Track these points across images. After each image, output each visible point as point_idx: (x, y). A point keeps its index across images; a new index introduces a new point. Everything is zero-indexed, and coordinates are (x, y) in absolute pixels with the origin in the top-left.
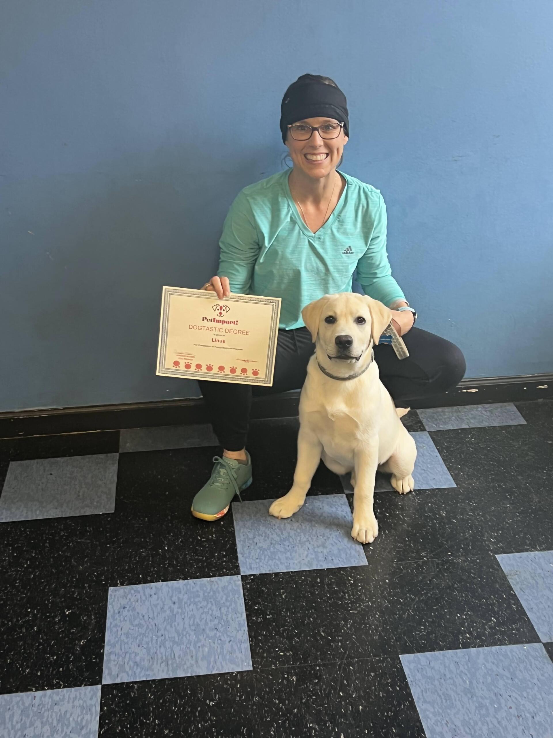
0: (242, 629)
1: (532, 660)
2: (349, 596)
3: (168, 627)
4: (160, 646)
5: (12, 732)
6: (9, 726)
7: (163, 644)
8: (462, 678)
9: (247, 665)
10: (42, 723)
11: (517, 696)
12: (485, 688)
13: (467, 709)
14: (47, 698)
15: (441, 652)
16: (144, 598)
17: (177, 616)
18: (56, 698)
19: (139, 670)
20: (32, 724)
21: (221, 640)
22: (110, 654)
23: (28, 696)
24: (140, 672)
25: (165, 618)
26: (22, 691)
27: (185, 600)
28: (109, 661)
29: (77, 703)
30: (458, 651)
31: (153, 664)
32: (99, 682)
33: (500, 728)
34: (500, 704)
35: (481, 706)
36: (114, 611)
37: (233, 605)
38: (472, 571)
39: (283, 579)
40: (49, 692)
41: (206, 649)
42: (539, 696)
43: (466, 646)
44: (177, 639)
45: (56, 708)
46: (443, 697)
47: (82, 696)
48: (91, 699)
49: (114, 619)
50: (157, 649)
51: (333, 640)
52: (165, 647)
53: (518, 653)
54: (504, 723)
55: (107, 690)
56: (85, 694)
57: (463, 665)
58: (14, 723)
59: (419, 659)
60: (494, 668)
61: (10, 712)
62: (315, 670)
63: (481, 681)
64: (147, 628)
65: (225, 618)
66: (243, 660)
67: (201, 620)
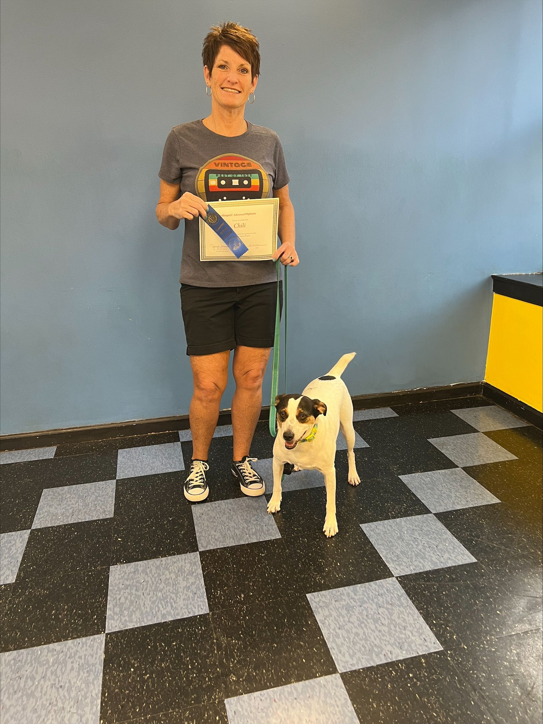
1: (429, 522)
3: (230, 521)
5: (153, 579)
6: (151, 576)
7: (229, 529)
8: (395, 532)
9: (279, 536)
10: (169, 572)
11: (426, 538)
12: (408, 536)
13: (402, 545)
14: (169, 561)
15: (381, 522)
16: (212, 509)
17: (233, 516)
18: (175, 560)
20: (163, 574)
21: (260, 526)
22: (200, 536)
23: (158, 561)
24: (219, 544)
25: (226, 517)
26: (153, 558)
27: (236, 508)
28: (200, 540)
29: (187, 561)
30: (390, 520)
31: (225, 540)
32: (198, 550)
33: (422, 553)
34: (418, 542)
35: (408, 544)
36: (197, 516)
37: (263, 508)
38: (388, 484)
40: (170, 557)
42: (437, 537)
43: (393, 518)
44: (236, 527)
45: (176, 565)
46: (388, 542)
48: (194, 559)
49: (198, 520)
50: (226, 533)
52: (230, 531)
53: (421, 519)
54: (423, 551)
55: (202, 554)
56: (191, 557)
57: (394, 527)
58: (153, 574)
59: (370, 526)
61: (149, 569)
62: (316, 535)
64: (218, 522)
65: (260, 515)
66: (275, 534)
67: (247, 517)
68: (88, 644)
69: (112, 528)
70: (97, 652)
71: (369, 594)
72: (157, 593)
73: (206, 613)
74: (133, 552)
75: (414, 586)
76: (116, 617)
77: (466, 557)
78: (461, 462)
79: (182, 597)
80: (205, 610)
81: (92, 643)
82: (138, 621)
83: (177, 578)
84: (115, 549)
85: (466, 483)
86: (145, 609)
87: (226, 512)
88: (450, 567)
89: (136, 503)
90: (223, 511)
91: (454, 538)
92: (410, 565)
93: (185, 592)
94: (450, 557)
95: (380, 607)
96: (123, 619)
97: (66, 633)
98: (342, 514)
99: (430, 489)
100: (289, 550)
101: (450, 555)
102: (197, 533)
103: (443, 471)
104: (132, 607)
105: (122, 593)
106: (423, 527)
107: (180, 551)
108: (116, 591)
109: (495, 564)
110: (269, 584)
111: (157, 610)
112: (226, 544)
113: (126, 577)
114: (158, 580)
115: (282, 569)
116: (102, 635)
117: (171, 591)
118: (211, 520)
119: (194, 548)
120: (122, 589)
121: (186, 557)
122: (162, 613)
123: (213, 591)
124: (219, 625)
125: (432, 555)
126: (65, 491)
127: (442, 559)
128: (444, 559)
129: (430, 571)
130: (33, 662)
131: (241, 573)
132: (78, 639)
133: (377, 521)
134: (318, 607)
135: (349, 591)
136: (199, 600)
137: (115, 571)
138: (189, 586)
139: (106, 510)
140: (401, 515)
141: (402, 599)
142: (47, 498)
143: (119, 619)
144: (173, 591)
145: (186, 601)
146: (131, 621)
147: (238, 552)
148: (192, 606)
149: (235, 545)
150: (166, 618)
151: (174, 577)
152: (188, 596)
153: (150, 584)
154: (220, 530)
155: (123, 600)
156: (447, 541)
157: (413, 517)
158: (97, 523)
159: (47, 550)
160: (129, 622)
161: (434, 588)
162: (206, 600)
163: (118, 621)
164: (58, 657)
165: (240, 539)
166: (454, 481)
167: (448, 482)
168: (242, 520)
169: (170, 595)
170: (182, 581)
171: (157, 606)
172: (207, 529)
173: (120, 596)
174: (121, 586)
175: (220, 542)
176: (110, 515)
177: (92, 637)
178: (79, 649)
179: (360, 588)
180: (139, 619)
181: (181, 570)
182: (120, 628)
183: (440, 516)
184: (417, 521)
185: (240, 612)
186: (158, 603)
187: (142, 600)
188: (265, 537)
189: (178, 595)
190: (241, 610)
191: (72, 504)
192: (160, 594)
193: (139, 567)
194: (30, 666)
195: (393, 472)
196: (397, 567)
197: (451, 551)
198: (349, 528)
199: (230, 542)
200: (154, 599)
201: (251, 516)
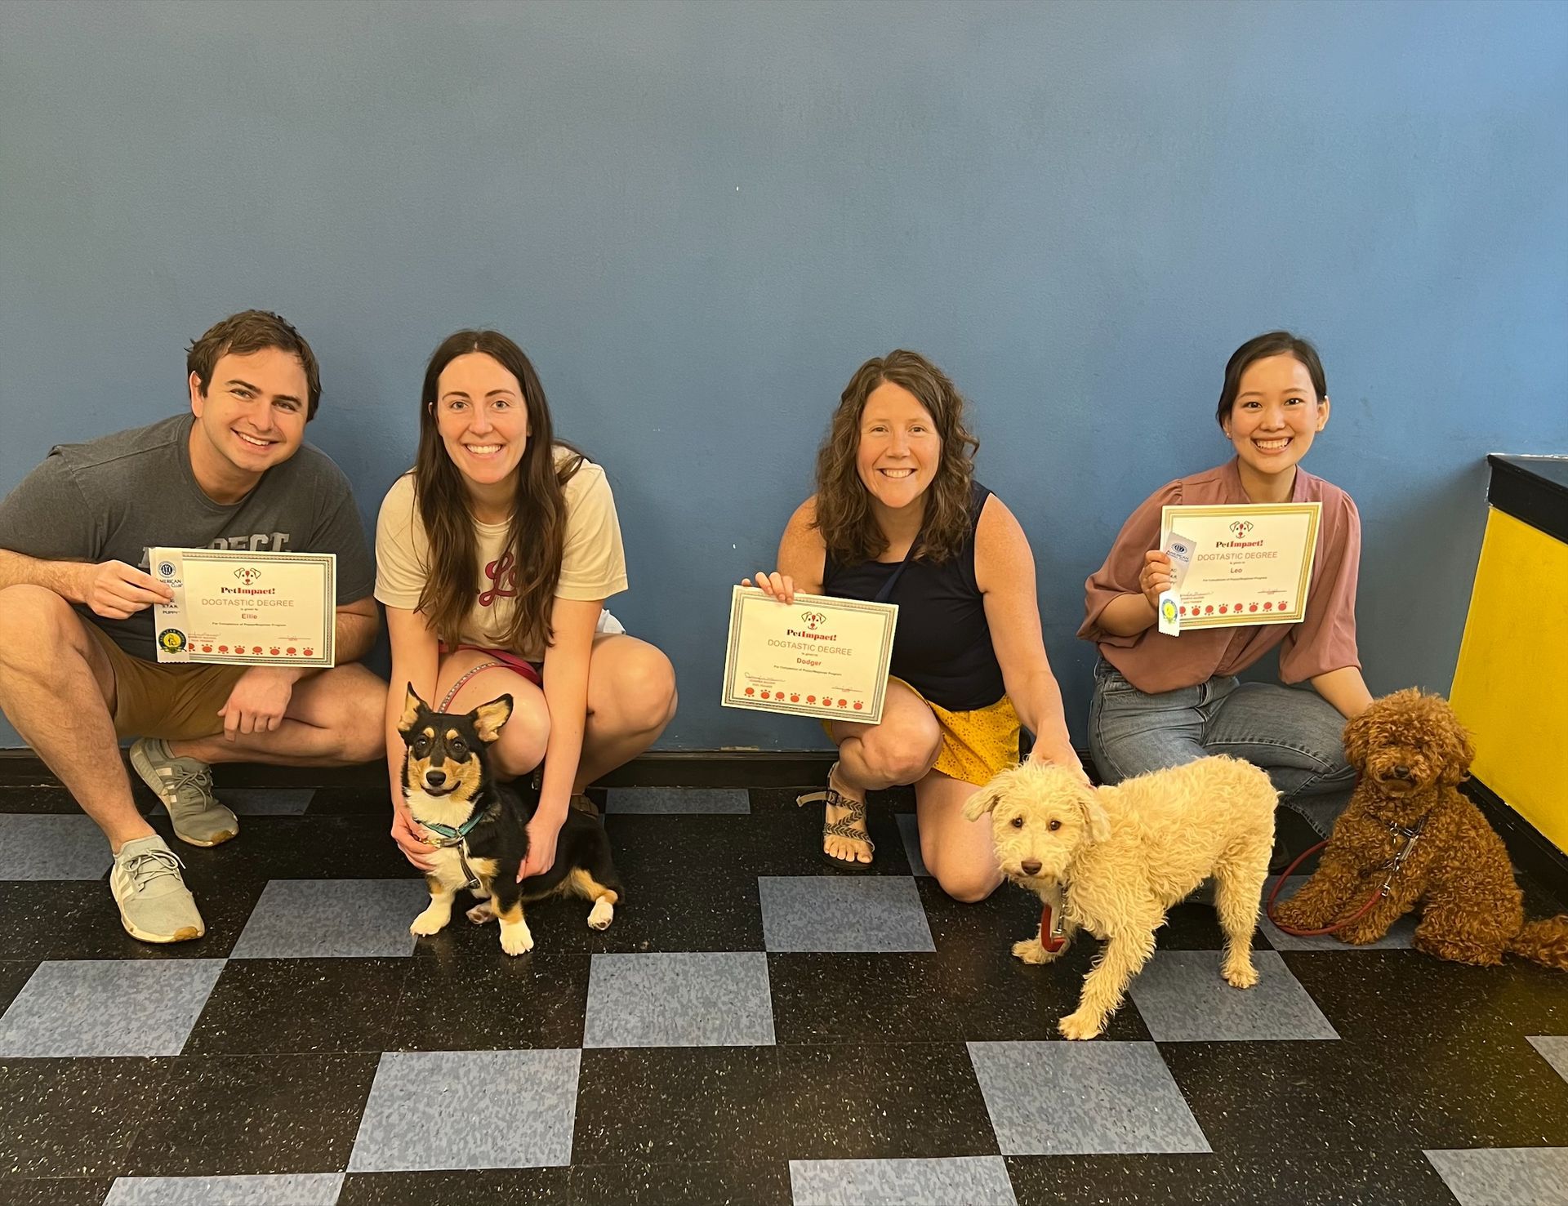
0: (765, 1006)
1: (1139, 1059)
2: (907, 982)
3: (669, 998)
4: (658, 1016)
6: (465, 1081)
7: (662, 1013)
8: (1044, 1069)
9: (769, 1041)
11: (1112, 1090)
12: (1071, 1079)
13: (1047, 1098)
14: (512, 1059)
15: (1021, 1042)
17: (681, 989)
18: (526, 1059)
19: (630, 1037)
20: (493, 1081)
21: (737, 1014)
22: (593, 1020)
23: (488, 1056)
25: (665, 988)
26: (480, 1050)
27: (692, 973)
28: (592, 1027)
29: (548, 1064)
31: (648, 1033)
32: (581, 1046)
33: (1087, 1119)
34: (1089, 1095)
35: (1064, 1096)
36: (599, 978)
37: (755, 982)
39: (822, 959)
40: (515, 1052)
41: (718, 1022)
42: (1140, 1091)
44: (679, 1010)
45: (524, 1068)
46: (1017, 1085)
47: (558, 1057)
48: (569, 1061)
49: (598, 987)
50: (653, 1019)
51: (882, 1023)
53: (1121, 1049)
54: (1092, 1113)
55: (588, 1054)
56: (561, 1057)
57: (1047, 1057)
58: (471, 1078)
59: (991, 1048)
60: (1088, 1062)
61: (465, 1069)
62: (856, 1051)
63: (1069, 1072)
64: (641, 998)
65: (743, 994)
66: (764, 1036)
68: (309, 1186)
69: (405, 978)
70: (322, 1201)
71: (929, 1180)
72: (471, 1115)
73: (562, 1165)
74: (437, 1032)
75: (1038, 1179)
76: (373, 1149)
77: (1189, 1140)
78: (1285, 939)
79: (521, 1131)
80: (564, 1159)
81: (315, 1185)
82: (418, 1159)
83: (520, 1092)
84: (400, 1021)
85: (1272, 988)
86: (438, 1142)
87: (666, 979)
88: (1140, 1155)
89: (469, 934)
90: (661, 975)
91: (1182, 1099)
92: (1048, 1138)
93: (529, 1121)
94: (1151, 1134)
96: (388, 1153)
97: (267, 1161)
99: (1174, 990)
100: (783, 1071)
101: (1154, 1132)
102: (590, 1011)
104: (410, 1135)
105: (396, 1106)
106: (1117, 1068)
107: (539, 1042)
108: (384, 1101)
109: (1252, 1164)
110: (714, 1130)
111: (462, 1145)
112: (645, 1041)
113: (412, 1076)
114: (478, 1092)
115: (754, 1106)
116: (338, 1175)
117: (501, 1115)
118: (629, 990)
119: (574, 1038)
120: (399, 1098)
121: (552, 1055)
122: (472, 1154)
123: (590, 1127)
124: (584, 1191)
126: (315, 889)
127: (1130, 1138)
128: (1135, 1137)
129: (1089, 1155)
131: (661, 1101)
132: (289, 1176)
133: (1012, 1039)
134: (809, 1187)
135: (888, 1168)
136: (555, 1140)
137: (391, 1062)
138: (541, 1112)
139: (399, 939)
142: (274, 900)
143: (380, 1152)
144: (505, 1116)
145: (528, 1139)
146: (403, 1158)
147: (668, 1061)
148: (537, 1149)
149: (664, 1045)
150: (477, 1163)
151: (515, 1090)
152: (533, 1129)
153: (459, 1098)
154: (642, 1012)
155: (394, 1118)
156: (1162, 1104)
158: (373, 963)
159: (255, 1004)
160: (399, 1160)
161: (1083, 1190)
162: (570, 1143)
163: (377, 1156)
164: (242, 1199)
165: (681, 1036)
168: (697, 998)
169: (496, 1123)
170: (528, 1099)
171: (464, 1138)
172: (614, 1008)
173: (391, 1110)
174: (397, 1092)
175: (634, 1037)
176: (404, 952)
177: (317, 1176)
178: (288, 1192)
179: (913, 1165)
180: (421, 1157)
181: (532, 1080)
182: (377, 1167)
183: (1167, 1050)
184: (1108, 1053)
185: (635, 1174)
186: (468, 1132)
187: (436, 1123)
188: (737, 1040)
189: (514, 1125)
190: (638, 1171)
191: (327, 919)
192: (475, 1119)
193: (444, 1061)
196: (1017, 1138)
197: (1159, 1124)
198: (937, 1047)
199: (656, 1040)
200: (460, 1126)
201: (721, 994)
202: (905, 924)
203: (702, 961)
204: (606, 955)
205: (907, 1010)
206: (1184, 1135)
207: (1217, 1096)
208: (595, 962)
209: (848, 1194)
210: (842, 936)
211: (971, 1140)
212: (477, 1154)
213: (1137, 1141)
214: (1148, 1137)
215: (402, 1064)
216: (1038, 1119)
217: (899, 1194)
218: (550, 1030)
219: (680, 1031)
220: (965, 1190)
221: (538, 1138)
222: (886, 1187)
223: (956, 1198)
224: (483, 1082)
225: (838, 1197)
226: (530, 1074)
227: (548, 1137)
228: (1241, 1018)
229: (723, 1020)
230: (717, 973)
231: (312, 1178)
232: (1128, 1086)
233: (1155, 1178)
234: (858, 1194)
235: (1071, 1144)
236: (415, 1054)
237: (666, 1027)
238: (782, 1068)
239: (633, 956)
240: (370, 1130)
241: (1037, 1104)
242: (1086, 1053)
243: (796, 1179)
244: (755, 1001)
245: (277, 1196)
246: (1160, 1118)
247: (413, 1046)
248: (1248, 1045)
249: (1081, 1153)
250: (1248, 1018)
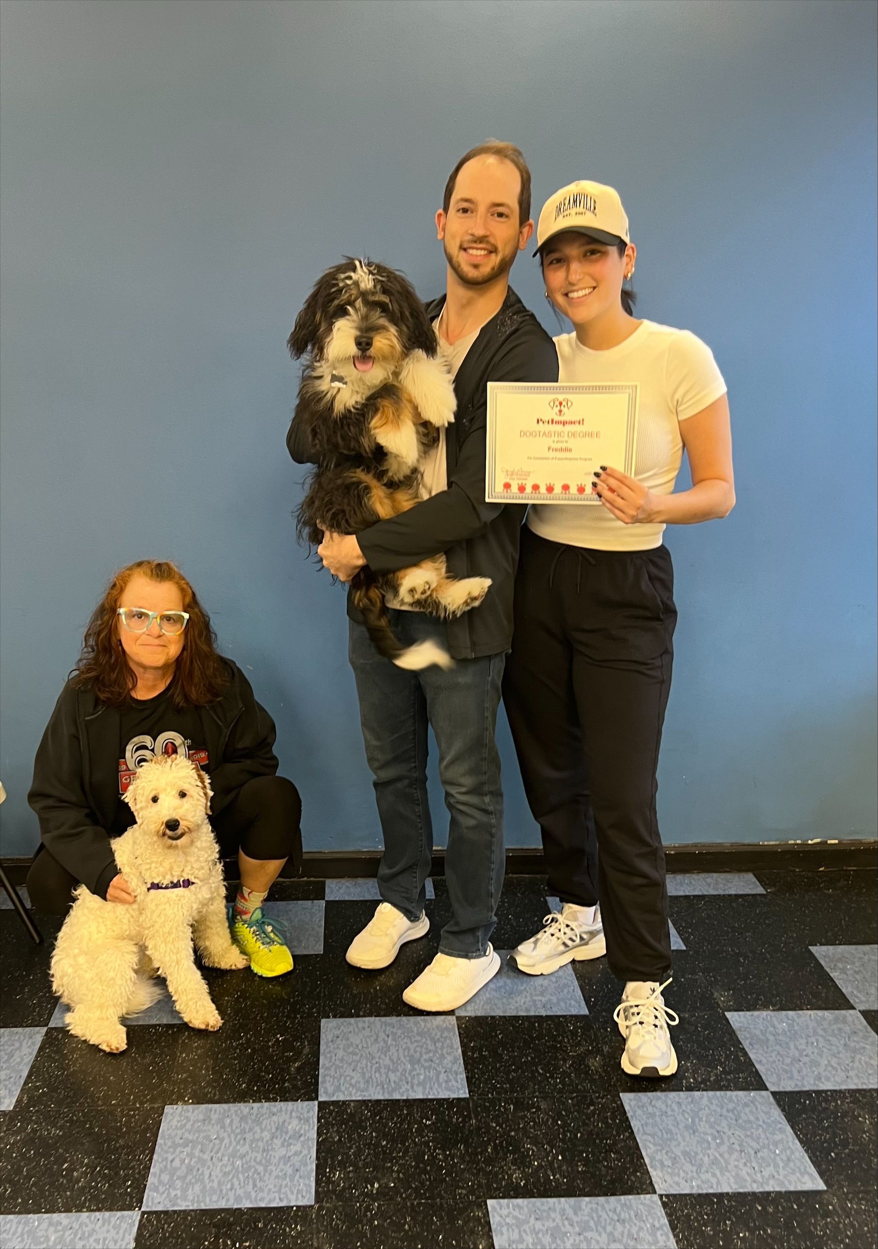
0: (458, 1062)
1: (758, 1106)
2: (568, 1040)
3: (383, 1056)
4: (375, 1072)
6: (229, 1130)
7: (378, 1070)
8: (683, 1115)
9: (464, 1093)
10: (261, 1129)
11: (740, 1134)
12: (707, 1126)
13: (688, 1142)
14: (264, 1110)
16: (356, 1030)
17: (391, 1048)
18: (275, 1110)
19: (354, 1091)
20: (251, 1130)
21: (436, 1070)
22: (325, 1076)
23: (246, 1107)
25: (378, 1048)
26: (239, 1102)
27: (399, 1034)
28: (324, 1082)
29: (294, 1114)
30: (681, 1093)
31: (368, 1087)
32: (316, 1098)
33: (722, 1161)
34: (722, 1139)
35: (702, 1141)
36: (327, 1038)
37: (448, 1041)
38: (699, 1025)
39: (499, 1021)
40: (267, 1104)
41: (422, 1077)
42: (763, 1136)
43: (689, 1089)
44: (392, 1067)
45: (275, 1118)
46: (663, 1130)
47: (300, 1109)
48: (308, 1112)
49: (328, 1047)
50: (371, 1075)
51: (552, 1077)
52: (380, 1073)
53: (744, 1098)
54: (726, 1156)
55: (322, 1106)
57: (686, 1106)
58: (234, 1128)
59: (640, 1098)
60: (718, 1110)
61: (228, 1119)
62: (533, 1101)
63: (704, 1119)
64: (362, 1055)
65: (440, 1052)
66: (459, 1089)
67: (415, 1052)
68: (113, 1222)
69: (180, 1041)
70: (124, 1236)
71: (601, 1216)
72: (235, 1160)
73: (308, 1204)
74: (206, 1087)
75: (688, 1215)
76: (161, 1189)
77: (806, 1178)
78: (863, 999)
79: (274, 1174)
80: (309, 1199)
81: (118, 1222)
82: (196, 1198)
83: (272, 1139)
84: (178, 1078)
86: (210, 1185)
87: (379, 1039)
88: (769, 1193)
90: (375, 1036)
91: (797, 1142)
92: (692, 1178)
93: (281, 1166)
94: (776, 1174)
95: (614, 1241)
96: (173, 1193)
97: (80, 1201)
98: (592, 1071)
99: (780, 1045)
101: (778, 1172)
102: (322, 1068)
103: (820, 1013)
104: (189, 1177)
105: (177, 1152)
106: (742, 1115)
107: (286, 1096)
108: (169, 1147)
109: (860, 1199)
110: (425, 1172)
111: (229, 1186)
112: (367, 1094)
113: (189, 1126)
114: (240, 1140)
115: (455, 1151)
116: (135, 1212)
117: (258, 1160)
118: (351, 1050)
119: (310, 1091)
120: (179, 1145)
121: (295, 1106)
122: (237, 1193)
123: (328, 1170)
124: (326, 1226)
125: (741, 1166)
127: (759, 1177)
128: (763, 1176)
129: (727, 1194)
130: (26, 1236)
131: (383, 1147)
132: (97, 1214)
133: (656, 1090)
134: (504, 1224)
135: (567, 1206)
136: (301, 1181)
137: (172, 1114)
138: (289, 1157)
140: (706, 1085)
141: (659, 1233)
143: (166, 1192)
144: (261, 1160)
145: (280, 1180)
146: (184, 1198)
147: (385, 1112)
148: (287, 1189)
149: (381, 1098)
150: (241, 1202)
151: (268, 1138)
152: (284, 1172)
153: (226, 1144)
155: (177, 1163)
156: (780, 1146)
157: (729, 1093)
158: (156, 1029)
159: (69, 1066)
160: (181, 1200)
161: (725, 1224)
162: (313, 1184)
163: (164, 1196)
164: (63, 1235)
165: (394, 1090)
166: (835, 1036)
167: (822, 1036)
168: (405, 1057)
169: (254, 1167)
170: (279, 1145)
171: (231, 1180)
172: (340, 1065)
173: (174, 1156)
174: (177, 1140)
175: (357, 1091)
177: (119, 1214)
178: (98, 1228)
179: (587, 1204)
180: (198, 1196)
181: (281, 1128)
182: (165, 1205)
183: (781, 1098)
184: (734, 1102)
185: (366, 1212)
186: (233, 1177)
187: (209, 1167)
188: (438, 1092)
189: (269, 1168)
190: (368, 1209)
192: (238, 1163)
193: (213, 1112)
194: (20, 1242)
195: (717, 1003)
196: (667, 1177)
197: (781, 1164)
198: (597, 1098)
199: (374, 1093)
200: (227, 1170)
201: (423, 1052)
202: (562, 991)
203: (407, 1024)
204: (331, 1019)
205: (571, 1065)
206: (802, 1174)
207: (825, 1138)
208: (324, 1026)
209: (537, 1230)
210: (513, 1001)
211: (631, 1181)
212: (242, 1195)
213: (765, 1180)
214: (774, 1177)
215: (180, 1116)
216: (683, 1161)
217: (577, 1229)
218: (293, 1085)
219: (393, 1085)
220: (631, 1226)
221: (288, 1179)
222: (566, 1223)
223: (623, 1232)
224: (243, 1131)
225: (528, 1232)
226: (279, 1122)
227: (296, 1181)
228: (836, 1069)
229: (426, 1075)
230: (419, 1034)
231: (115, 1215)
232: (752, 1130)
233: (782, 1213)
234: (544, 1229)
235: (712, 1184)
236: (190, 1107)
237: (382, 1082)
238: (476, 1118)
239: (352, 1020)
240: (158, 1173)
241: (682, 1148)
242: (717, 1101)
243: (494, 1216)
244: (450, 1058)
245: (88, 1231)
246: (782, 1159)
247: (188, 1100)
248: (844, 1093)
249: (720, 1191)
250: (841, 1069)
